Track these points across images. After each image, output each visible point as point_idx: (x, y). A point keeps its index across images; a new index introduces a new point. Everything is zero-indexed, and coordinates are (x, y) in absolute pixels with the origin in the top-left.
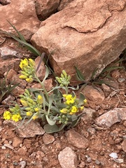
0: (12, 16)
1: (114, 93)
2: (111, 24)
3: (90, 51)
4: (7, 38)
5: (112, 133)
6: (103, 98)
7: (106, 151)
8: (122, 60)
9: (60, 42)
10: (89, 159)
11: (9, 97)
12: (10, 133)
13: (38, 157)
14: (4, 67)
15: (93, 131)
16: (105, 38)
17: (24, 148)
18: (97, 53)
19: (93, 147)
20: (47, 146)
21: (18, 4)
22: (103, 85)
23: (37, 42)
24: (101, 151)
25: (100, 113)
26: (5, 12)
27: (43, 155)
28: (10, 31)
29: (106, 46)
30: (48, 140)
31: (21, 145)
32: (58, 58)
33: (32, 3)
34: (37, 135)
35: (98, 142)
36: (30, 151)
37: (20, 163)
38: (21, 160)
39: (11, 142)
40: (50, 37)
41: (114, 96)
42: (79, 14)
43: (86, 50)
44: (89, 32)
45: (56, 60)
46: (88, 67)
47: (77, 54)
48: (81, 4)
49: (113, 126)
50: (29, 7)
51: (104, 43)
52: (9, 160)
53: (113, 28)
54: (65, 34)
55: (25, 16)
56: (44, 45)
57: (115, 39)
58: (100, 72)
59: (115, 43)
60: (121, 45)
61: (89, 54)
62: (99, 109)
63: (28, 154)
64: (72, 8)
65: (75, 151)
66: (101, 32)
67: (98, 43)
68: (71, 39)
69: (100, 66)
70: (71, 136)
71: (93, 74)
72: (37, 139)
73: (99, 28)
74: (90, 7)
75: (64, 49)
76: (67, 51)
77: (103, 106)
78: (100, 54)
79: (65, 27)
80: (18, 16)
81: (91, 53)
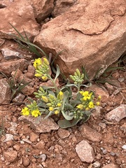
0: (11, 19)
1: (117, 91)
2: (115, 27)
3: (95, 52)
4: (6, 39)
5: (121, 127)
6: (108, 96)
7: (118, 144)
8: (120, 61)
9: (67, 43)
10: (104, 151)
11: (20, 95)
12: (26, 129)
13: (56, 150)
14: (11, 66)
15: (104, 126)
16: (109, 40)
17: (42, 142)
18: (102, 54)
19: (106, 141)
20: (64, 140)
21: (17, 7)
22: (107, 83)
23: (42, 44)
24: (114, 143)
25: (108, 110)
26: (3, 15)
27: (61, 149)
28: (10, 33)
29: (110, 47)
30: (64, 134)
31: (38, 140)
32: (66, 58)
33: (30, 7)
34: (52, 131)
35: (110, 136)
36: (48, 145)
37: (41, 157)
38: (41, 153)
39: (28, 137)
40: (57, 38)
41: (117, 94)
42: (82, 18)
43: (93, 51)
44: (95, 34)
45: (64, 60)
46: (93, 67)
47: (84, 55)
48: (82, 8)
49: (121, 121)
50: (28, 10)
51: (109, 44)
52: (29, 154)
53: (116, 31)
54: (72, 36)
55: (24, 19)
56: (50, 46)
57: (118, 41)
58: (103, 71)
59: (118, 45)
60: (123, 47)
61: (94, 55)
62: (106, 106)
63: (46, 147)
64: (73, 12)
65: (91, 144)
66: (106, 34)
67: (103, 44)
68: (77, 40)
69: (103, 66)
70: (85, 130)
71: (97, 74)
72: (53, 134)
73: (104, 31)
74: (93, 12)
75: (72, 50)
76: (75, 51)
77: (109, 103)
78: (104, 55)
79: (70, 30)
80: (17, 19)
81: (97, 54)
